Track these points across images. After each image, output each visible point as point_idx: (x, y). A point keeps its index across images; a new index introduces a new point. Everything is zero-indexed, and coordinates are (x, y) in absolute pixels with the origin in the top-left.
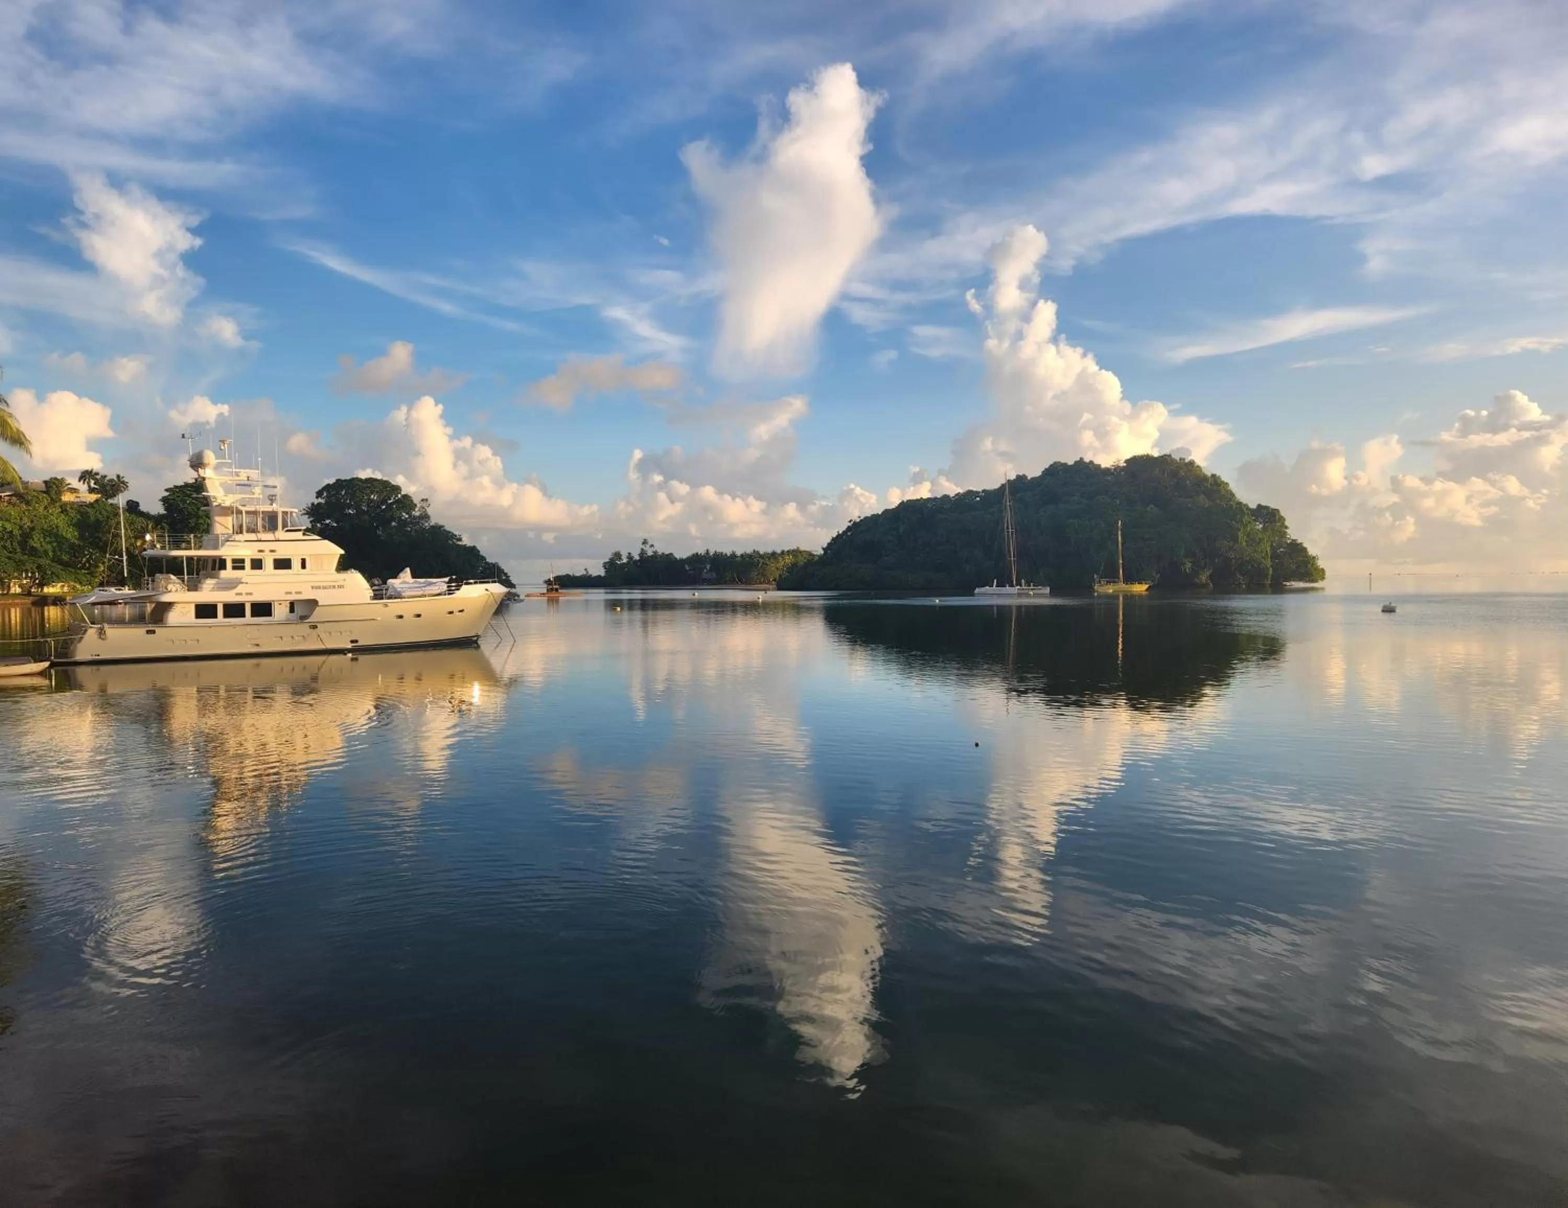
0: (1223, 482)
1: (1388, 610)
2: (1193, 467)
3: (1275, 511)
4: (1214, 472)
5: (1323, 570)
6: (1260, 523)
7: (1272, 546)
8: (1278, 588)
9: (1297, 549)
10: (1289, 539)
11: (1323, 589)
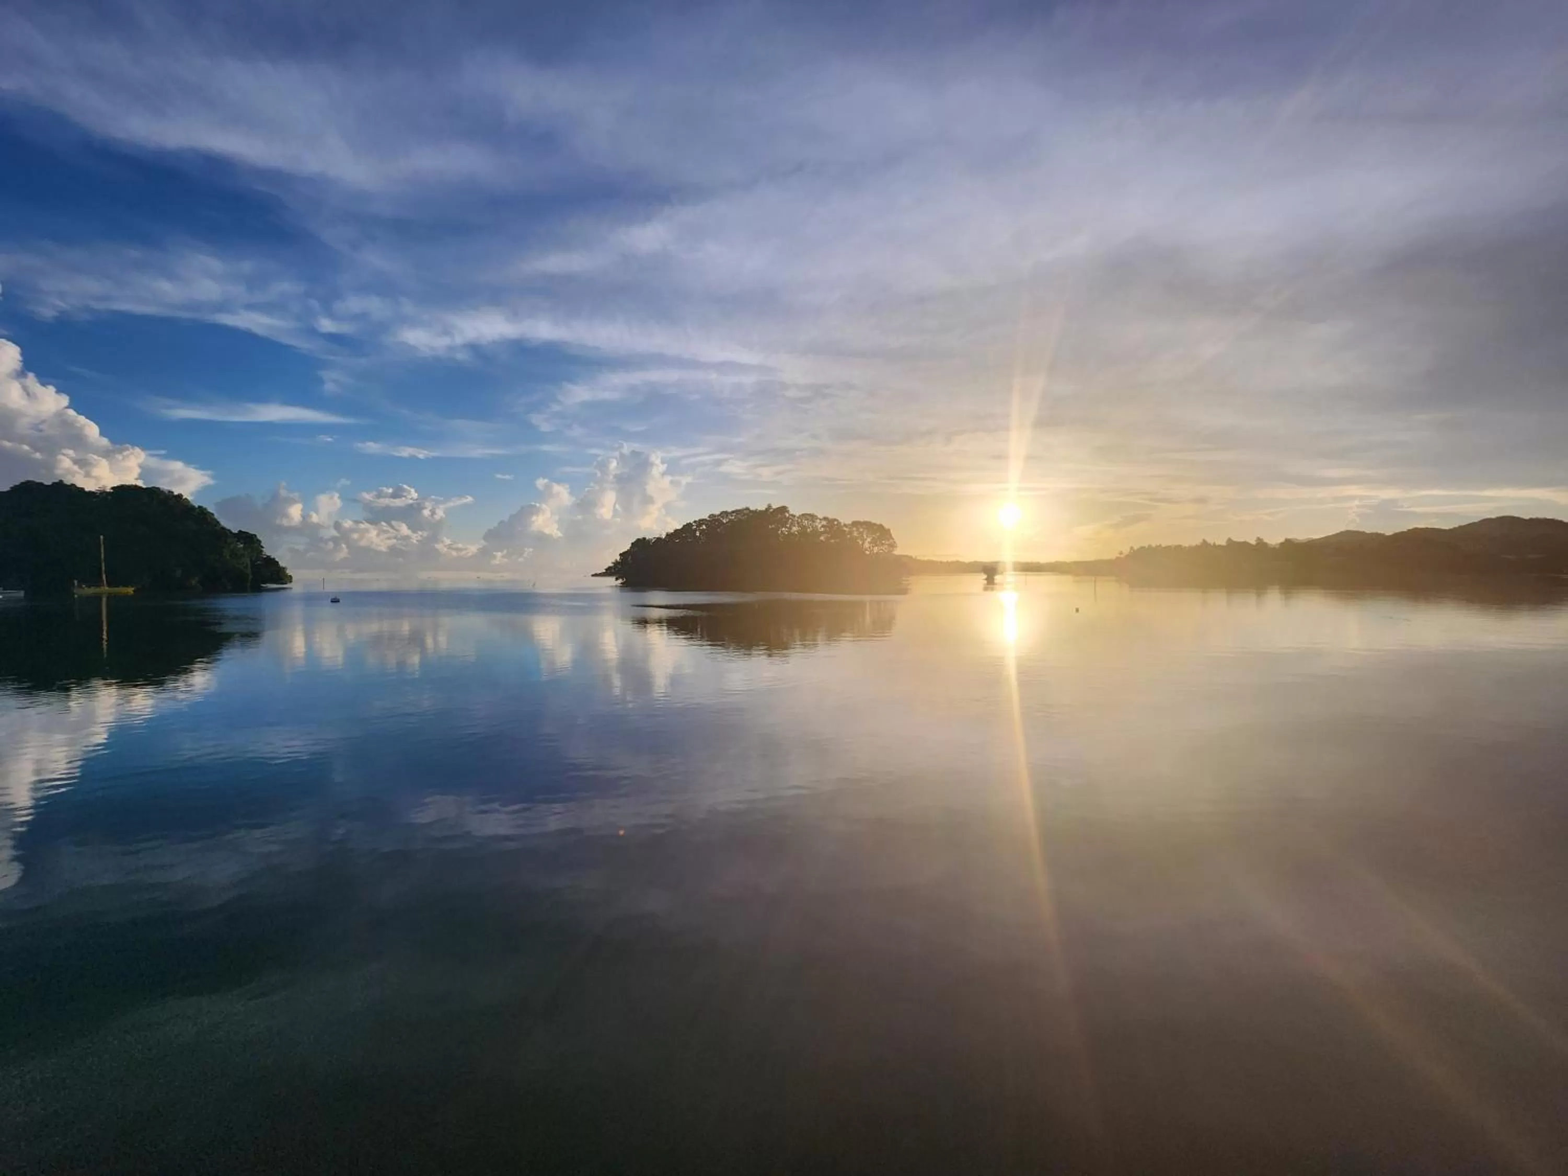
0: (209, 513)
1: (335, 601)
2: (181, 499)
3: (254, 536)
4: (201, 505)
5: (291, 576)
6: (242, 544)
7: (251, 560)
8: (257, 589)
9: (271, 562)
10: (265, 555)
11: (291, 588)
